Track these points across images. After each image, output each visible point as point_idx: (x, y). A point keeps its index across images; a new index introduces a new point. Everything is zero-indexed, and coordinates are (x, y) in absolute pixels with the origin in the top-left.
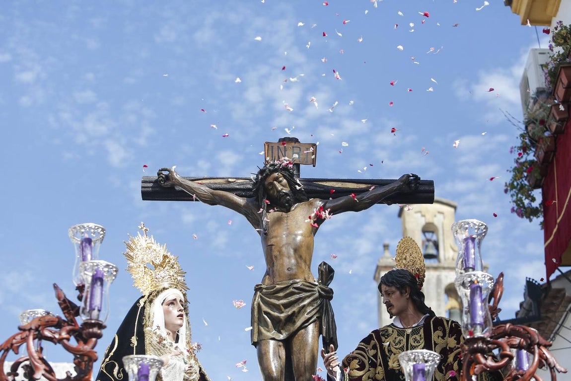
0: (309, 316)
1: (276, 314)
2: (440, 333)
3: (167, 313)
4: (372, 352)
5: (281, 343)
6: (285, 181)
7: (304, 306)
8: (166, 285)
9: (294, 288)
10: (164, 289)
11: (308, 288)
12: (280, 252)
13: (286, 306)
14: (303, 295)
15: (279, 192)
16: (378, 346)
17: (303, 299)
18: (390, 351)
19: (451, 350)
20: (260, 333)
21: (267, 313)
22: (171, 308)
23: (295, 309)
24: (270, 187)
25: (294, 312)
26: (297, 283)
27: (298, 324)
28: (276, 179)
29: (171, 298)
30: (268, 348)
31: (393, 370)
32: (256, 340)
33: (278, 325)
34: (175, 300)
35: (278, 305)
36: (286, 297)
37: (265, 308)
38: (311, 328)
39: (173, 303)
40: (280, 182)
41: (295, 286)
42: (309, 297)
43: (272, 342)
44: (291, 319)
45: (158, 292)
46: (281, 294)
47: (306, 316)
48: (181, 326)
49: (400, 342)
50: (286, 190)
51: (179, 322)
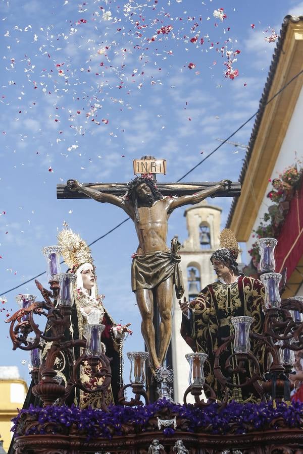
0: (167, 274)
1: (147, 273)
2: (248, 287)
3: (84, 278)
4: (208, 298)
5: (150, 291)
6: (149, 188)
7: (164, 268)
8: (82, 261)
9: (158, 256)
10: (82, 264)
11: (165, 256)
12: (147, 233)
13: (153, 268)
14: (163, 260)
15: (145, 195)
16: (211, 295)
17: (163, 263)
18: (219, 298)
19: (255, 298)
20: (137, 285)
21: (141, 272)
22: (86, 275)
23: (158, 269)
24: (139, 192)
25: (158, 271)
26: (159, 253)
27: (161, 279)
28: (144, 187)
29: (86, 269)
30: (143, 294)
31: (220, 310)
32: (135, 289)
33: (149, 280)
34: (89, 270)
35: (148, 268)
36: (152, 262)
37: (140, 269)
38: (168, 281)
39: (87, 272)
40: (145, 189)
41: (158, 255)
42: (166, 261)
43: (145, 290)
44: (156, 276)
45: (79, 266)
46: (150, 261)
47: (166, 274)
48: (93, 286)
49: (224, 293)
50: (150, 194)
51: (92, 284)
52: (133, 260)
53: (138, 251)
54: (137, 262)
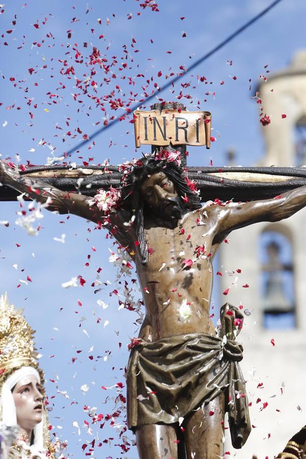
0: (210, 389)
1: (164, 386)
3: (19, 404)
5: (171, 430)
6: (171, 184)
7: (204, 374)
8: (15, 363)
9: (189, 347)
10: (15, 369)
11: (207, 347)
12: (166, 292)
13: (179, 373)
14: (201, 356)
15: (162, 200)
17: (201, 363)
20: (141, 413)
21: (150, 385)
22: (24, 396)
23: (190, 378)
24: (149, 194)
25: (190, 383)
26: (192, 339)
27: (196, 400)
28: (159, 182)
29: (24, 383)
30: (154, 437)
32: (135, 424)
33: (167, 402)
34: (30, 384)
35: (167, 374)
36: (177, 360)
37: (148, 377)
38: (214, 405)
39: (27, 388)
40: (162, 186)
41: (189, 344)
42: (209, 359)
43: (158, 428)
44: (185, 394)
45: (7, 375)
46: (170, 356)
47: (207, 389)
48: (39, 421)
50: (172, 197)
51: (36, 416)
52: (132, 355)
53: (142, 335)
54: (141, 360)
